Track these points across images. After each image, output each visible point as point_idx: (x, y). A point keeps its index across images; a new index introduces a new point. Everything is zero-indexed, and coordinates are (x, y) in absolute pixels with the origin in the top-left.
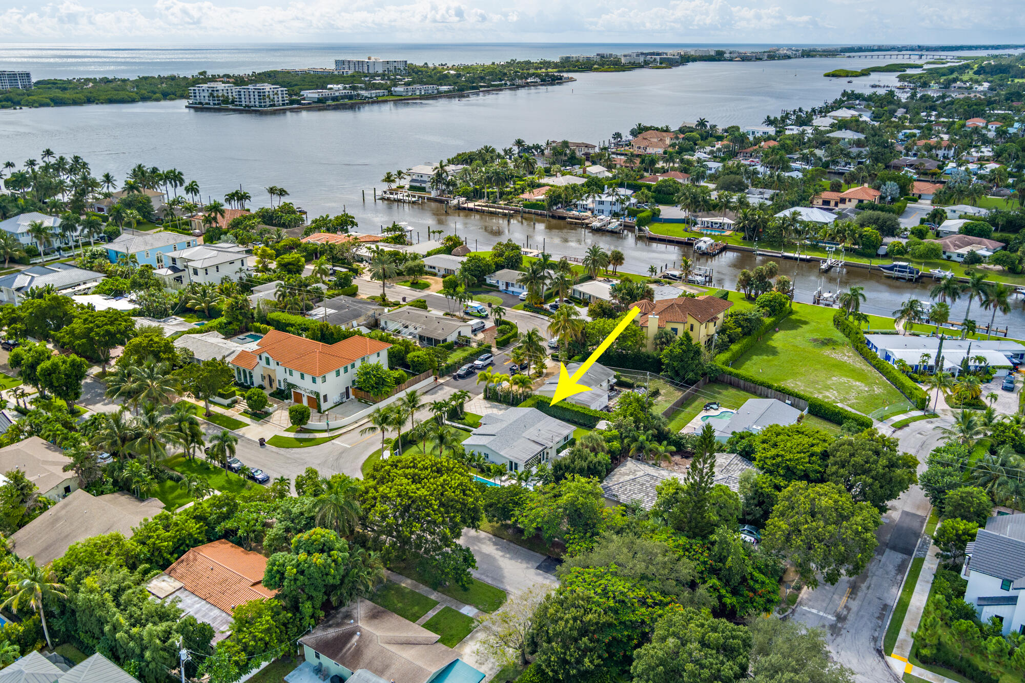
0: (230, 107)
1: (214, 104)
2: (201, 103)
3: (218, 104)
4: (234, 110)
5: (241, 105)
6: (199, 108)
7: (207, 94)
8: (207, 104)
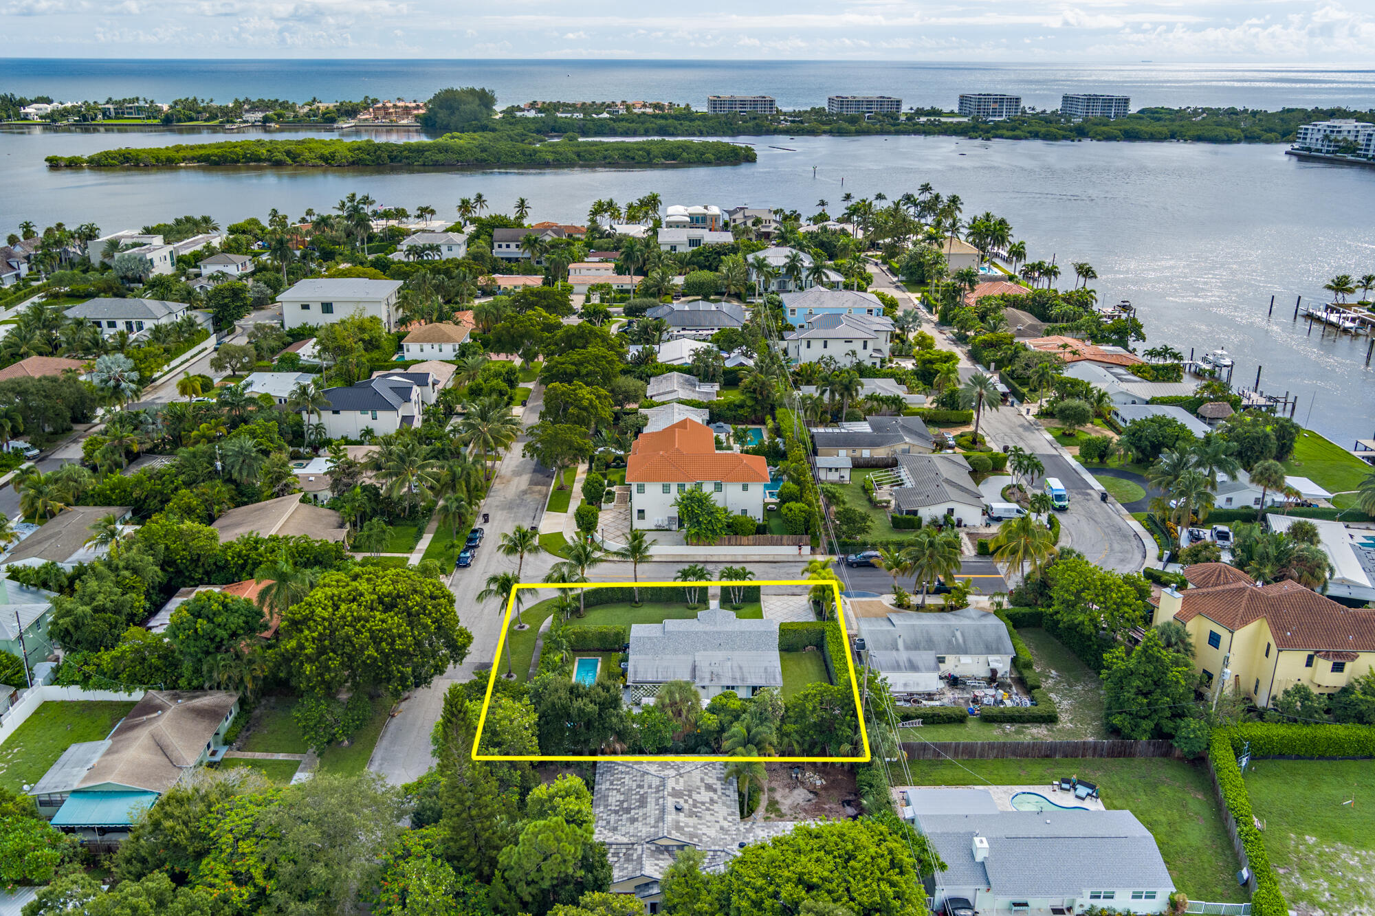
0: (1349, 157)
1: (1328, 152)
2: (1309, 149)
3: (1333, 152)
4: (1351, 164)
5: (1366, 156)
6: (1305, 156)
7: (1320, 136)
8: (1319, 151)
